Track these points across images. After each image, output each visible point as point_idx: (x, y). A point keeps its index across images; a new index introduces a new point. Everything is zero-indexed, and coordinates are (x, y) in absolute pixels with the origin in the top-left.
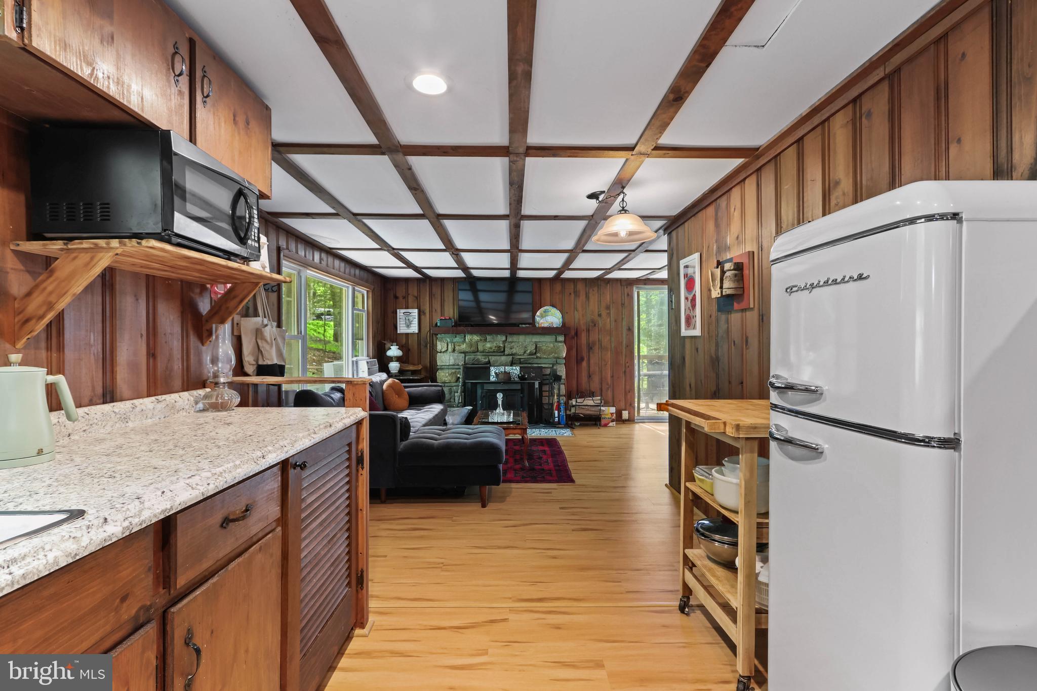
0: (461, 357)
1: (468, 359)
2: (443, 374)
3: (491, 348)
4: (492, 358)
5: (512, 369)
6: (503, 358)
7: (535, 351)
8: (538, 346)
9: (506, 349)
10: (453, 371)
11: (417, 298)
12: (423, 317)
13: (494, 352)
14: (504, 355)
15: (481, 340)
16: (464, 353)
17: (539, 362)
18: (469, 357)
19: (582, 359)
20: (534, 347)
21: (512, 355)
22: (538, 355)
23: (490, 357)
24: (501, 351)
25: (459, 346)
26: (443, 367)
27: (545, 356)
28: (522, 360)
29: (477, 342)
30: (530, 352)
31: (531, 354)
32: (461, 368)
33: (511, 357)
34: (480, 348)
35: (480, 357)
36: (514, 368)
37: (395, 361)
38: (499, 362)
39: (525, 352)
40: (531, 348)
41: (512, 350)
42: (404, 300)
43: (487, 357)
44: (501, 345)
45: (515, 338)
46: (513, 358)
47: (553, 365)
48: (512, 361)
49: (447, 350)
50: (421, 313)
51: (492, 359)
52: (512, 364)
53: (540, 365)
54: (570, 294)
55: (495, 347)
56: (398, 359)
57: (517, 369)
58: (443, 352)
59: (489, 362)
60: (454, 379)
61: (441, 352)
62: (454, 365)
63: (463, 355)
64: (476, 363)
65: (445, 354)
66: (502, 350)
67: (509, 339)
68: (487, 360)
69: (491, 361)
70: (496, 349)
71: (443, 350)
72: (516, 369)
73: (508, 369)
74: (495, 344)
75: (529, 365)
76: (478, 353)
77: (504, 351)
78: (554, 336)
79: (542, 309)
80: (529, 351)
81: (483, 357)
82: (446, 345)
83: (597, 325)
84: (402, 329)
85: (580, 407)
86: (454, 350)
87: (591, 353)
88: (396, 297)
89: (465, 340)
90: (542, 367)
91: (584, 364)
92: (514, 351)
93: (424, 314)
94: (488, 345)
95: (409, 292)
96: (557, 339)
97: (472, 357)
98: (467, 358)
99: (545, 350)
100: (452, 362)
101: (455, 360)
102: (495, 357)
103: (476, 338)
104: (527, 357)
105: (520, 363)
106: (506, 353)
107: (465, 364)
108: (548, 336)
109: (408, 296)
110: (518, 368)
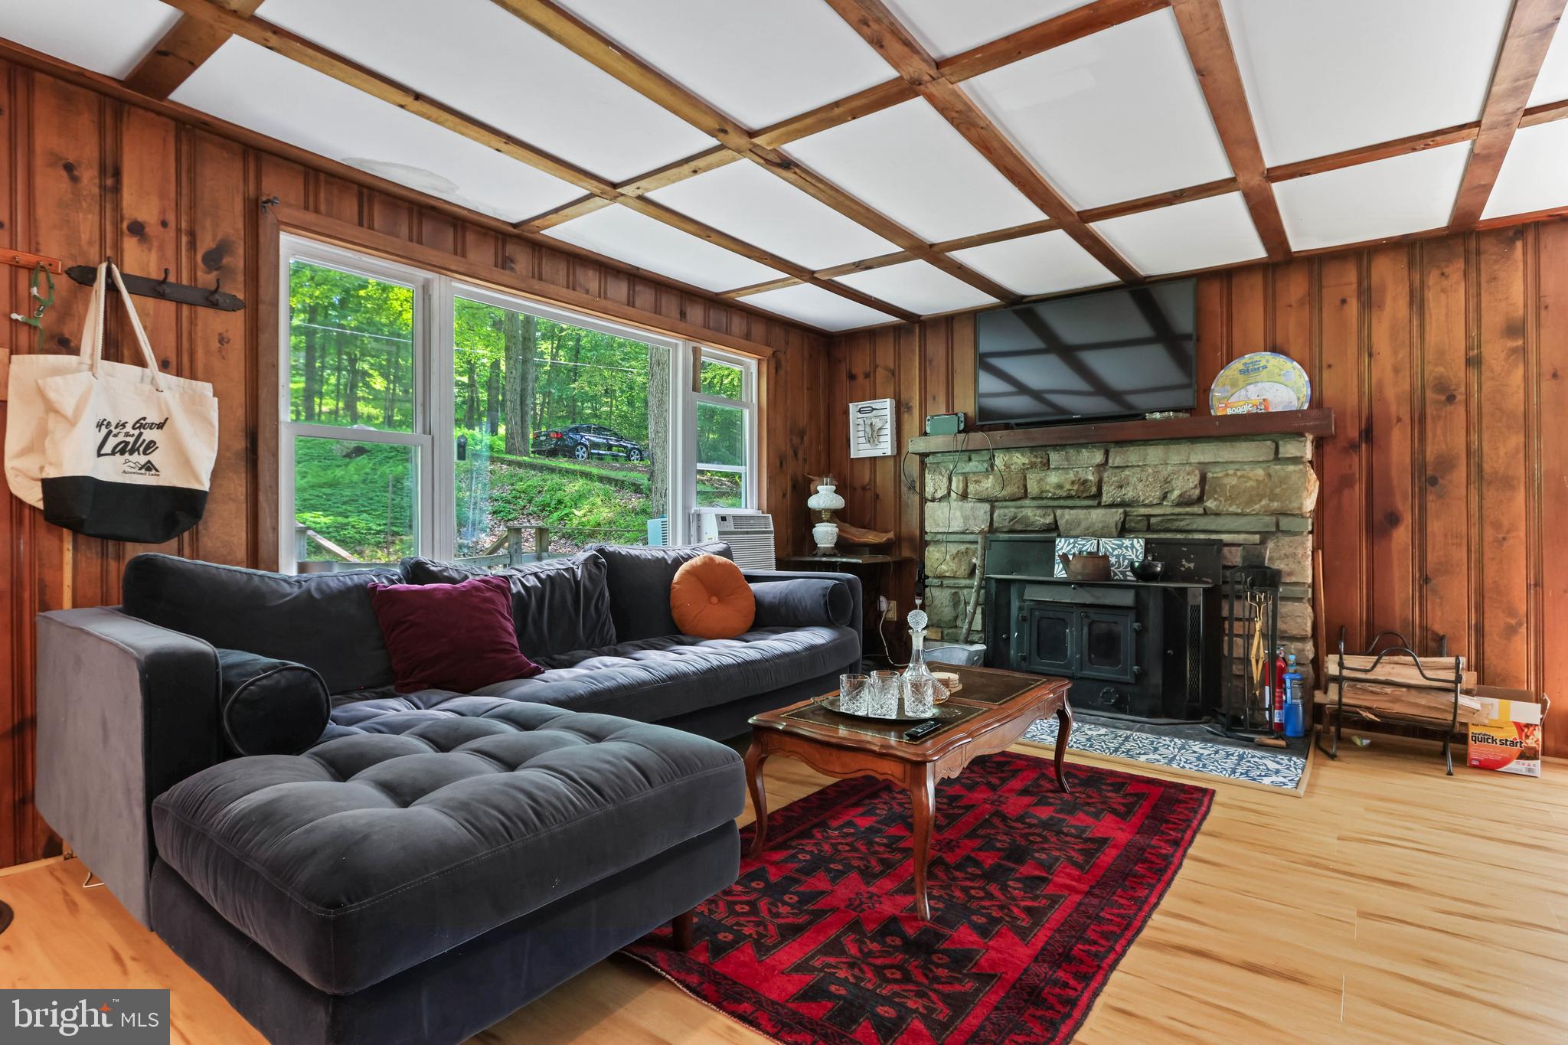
0: (982, 511)
1: (999, 516)
2: (937, 555)
3: (1060, 486)
4: (1063, 515)
5: (1120, 547)
6: (1097, 515)
7: (1197, 492)
8: (1210, 475)
9: (1105, 488)
10: (963, 547)
11: (893, 374)
12: (905, 417)
13: (1069, 497)
14: (1099, 505)
15: (1033, 465)
16: (992, 502)
17: (1213, 527)
18: (1002, 511)
19: (1393, 519)
20: (1195, 480)
21: (1123, 504)
22: (1210, 504)
23: (1059, 512)
24: (1094, 496)
25: (977, 482)
26: (939, 537)
27: (1233, 509)
28: (1153, 520)
29: (1024, 471)
30: (1180, 496)
31: (1184, 502)
32: (980, 539)
33: (1121, 510)
34: (1033, 488)
35: (1029, 512)
36: (1127, 542)
37: (828, 521)
38: (1084, 525)
39: (1164, 497)
40: (1186, 483)
41: (1123, 491)
42: (868, 380)
43: (1049, 511)
44: (1091, 478)
45: (1133, 455)
46: (1126, 514)
47: (1265, 536)
48: (1124, 523)
49: (949, 494)
50: (903, 409)
51: (1065, 517)
52: (1123, 530)
53: (1214, 537)
54: (1344, 301)
55: (1073, 483)
56: (836, 515)
57: (1137, 546)
58: (940, 499)
59: (1054, 528)
60: (963, 570)
61: (933, 500)
62: (963, 533)
63: (987, 506)
64: (1019, 527)
65: (944, 504)
66: (1094, 490)
67: (1116, 459)
68: (1049, 520)
69: (1061, 523)
70: (1076, 487)
71: (939, 495)
72: (1133, 546)
73: (1109, 546)
74: (1071, 476)
75: (1179, 536)
76: (1027, 502)
77: (1099, 494)
78: (1269, 443)
79: (1237, 365)
80: (1176, 493)
81: (1038, 512)
82: (945, 480)
83: (1460, 398)
84: (860, 448)
85: (1359, 685)
86: (964, 496)
87: (1430, 497)
88: (852, 377)
89: (992, 466)
90: (1222, 544)
91: (1402, 535)
92: (1129, 493)
93: (909, 409)
94: (1053, 478)
95: (878, 362)
96: (1281, 450)
97: (1010, 512)
98: (996, 515)
99: (1232, 487)
100: (957, 525)
101: (966, 518)
102: (1072, 512)
103: (1019, 459)
104: (1169, 511)
105: (1149, 529)
106: (1106, 498)
107: (992, 530)
108: (1245, 445)
109: (875, 372)
110: (1139, 544)
